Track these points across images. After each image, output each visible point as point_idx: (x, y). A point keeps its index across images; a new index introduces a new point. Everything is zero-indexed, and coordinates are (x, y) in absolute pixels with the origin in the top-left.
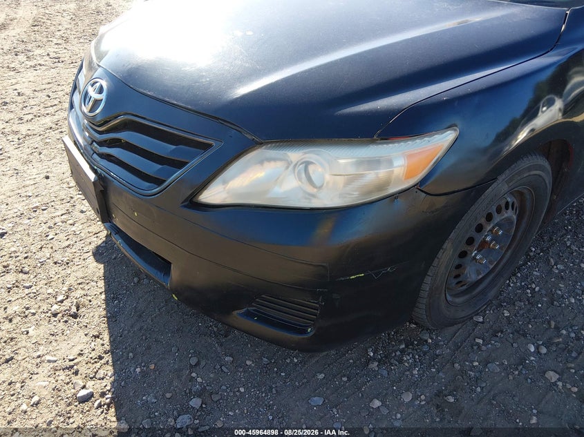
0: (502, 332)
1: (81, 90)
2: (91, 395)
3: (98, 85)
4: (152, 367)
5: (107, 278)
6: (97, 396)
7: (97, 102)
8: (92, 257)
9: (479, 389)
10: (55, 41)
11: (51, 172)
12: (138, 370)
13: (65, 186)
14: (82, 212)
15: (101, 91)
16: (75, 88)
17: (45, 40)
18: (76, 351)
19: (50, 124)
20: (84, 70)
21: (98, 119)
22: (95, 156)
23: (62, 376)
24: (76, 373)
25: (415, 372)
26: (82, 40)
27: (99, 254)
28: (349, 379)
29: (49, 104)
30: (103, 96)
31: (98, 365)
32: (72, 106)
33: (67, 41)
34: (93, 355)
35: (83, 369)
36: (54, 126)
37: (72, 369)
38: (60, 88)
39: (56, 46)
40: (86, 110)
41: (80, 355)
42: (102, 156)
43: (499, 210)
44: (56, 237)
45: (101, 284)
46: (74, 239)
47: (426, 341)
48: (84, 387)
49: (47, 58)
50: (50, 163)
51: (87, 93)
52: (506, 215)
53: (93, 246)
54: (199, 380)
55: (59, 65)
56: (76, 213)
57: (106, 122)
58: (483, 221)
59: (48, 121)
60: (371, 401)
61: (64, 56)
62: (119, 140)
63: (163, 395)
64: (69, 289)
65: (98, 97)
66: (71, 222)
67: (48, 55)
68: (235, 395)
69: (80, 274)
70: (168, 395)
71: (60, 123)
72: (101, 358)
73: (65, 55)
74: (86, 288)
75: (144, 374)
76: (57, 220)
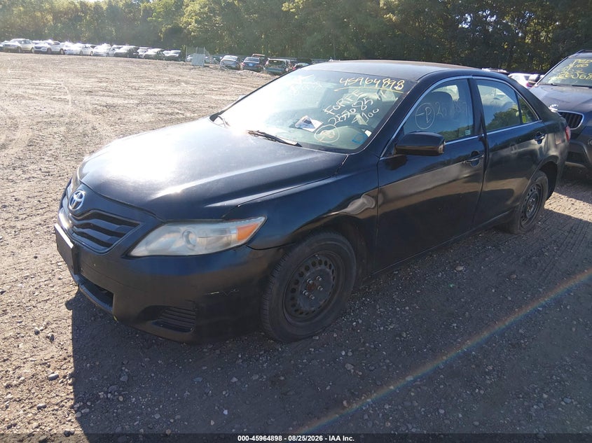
0: (328, 344)
1: (69, 197)
2: (57, 377)
3: (80, 194)
4: (98, 363)
5: (74, 318)
6: (61, 377)
7: (78, 203)
8: (64, 306)
9: (301, 373)
10: (46, 158)
11: (39, 254)
12: (88, 365)
13: (49, 263)
14: (60, 279)
15: (81, 197)
16: (65, 195)
17: (38, 157)
18: (49, 356)
19: (40, 222)
20: (72, 184)
21: (78, 212)
22: (74, 234)
23: (39, 368)
24: (49, 366)
25: (265, 365)
26: (69, 158)
27: (69, 305)
28: (222, 369)
29: (40, 207)
30: (82, 200)
31: (63, 363)
32: (61, 206)
33: (56, 158)
34: (61, 358)
35: (53, 365)
36: (43, 223)
37: (46, 364)
38: (49, 195)
39: (47, 163)
40: (71, 208)
41: (52, 358)
42: (79, 234)
43: (314, 265)
44: (40, 294)
45: (70, 321)
46: (53, 296)
47: (278, 350)
48: (53, 373)
49: (39, 172)
50: (38, 248)
51: (73, 198)
52: (319, 268)
53: (65, 300)
54: (126, 370)
55: (49, 177)
56: (55, 280)
57: (83, 214)
58: (303, 270)
59: (38, 219)
60: (232, 378)
61: (53, 170)
62: (89, 224)
63: (103, 377)
64: (47, 324)
65: (79, 200)
66: (51, 285)
67: (40, 169)
68: (148, 377)
69: (55, 315)
70: (105, 377)
71: (47, 221)
72: (65, 359)
73: (55, 170)
74: (59, 323)
75: (91, 367)
76: (41, 284)
